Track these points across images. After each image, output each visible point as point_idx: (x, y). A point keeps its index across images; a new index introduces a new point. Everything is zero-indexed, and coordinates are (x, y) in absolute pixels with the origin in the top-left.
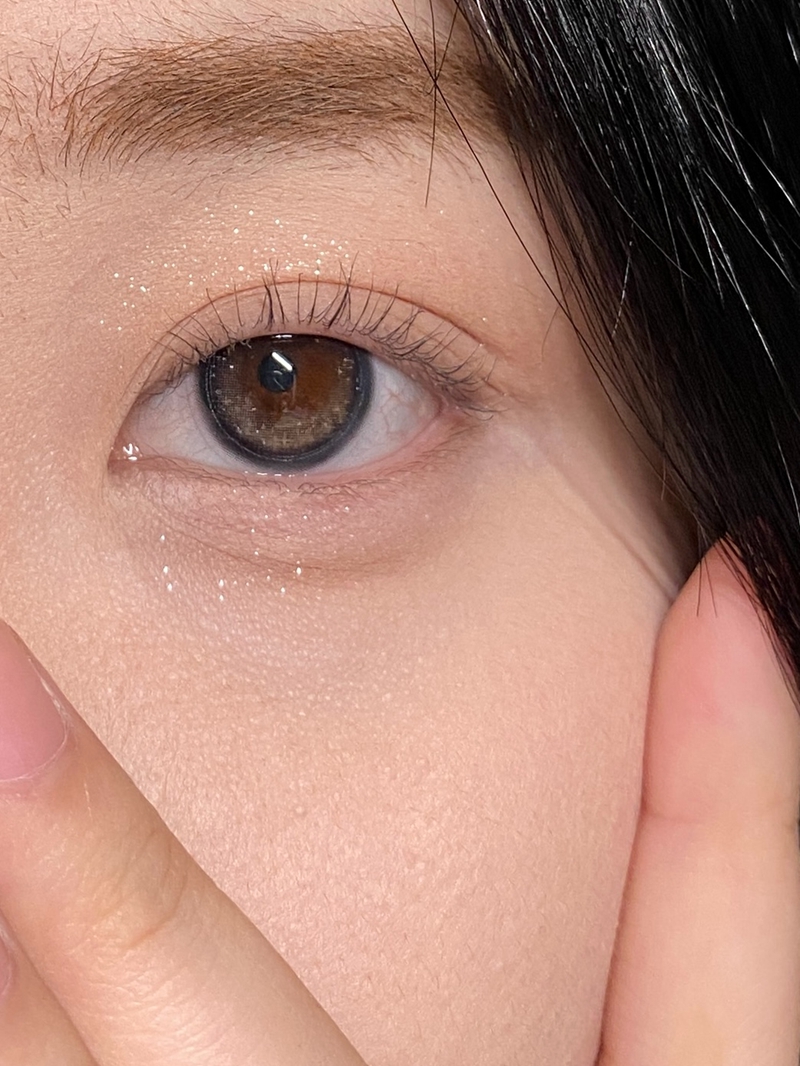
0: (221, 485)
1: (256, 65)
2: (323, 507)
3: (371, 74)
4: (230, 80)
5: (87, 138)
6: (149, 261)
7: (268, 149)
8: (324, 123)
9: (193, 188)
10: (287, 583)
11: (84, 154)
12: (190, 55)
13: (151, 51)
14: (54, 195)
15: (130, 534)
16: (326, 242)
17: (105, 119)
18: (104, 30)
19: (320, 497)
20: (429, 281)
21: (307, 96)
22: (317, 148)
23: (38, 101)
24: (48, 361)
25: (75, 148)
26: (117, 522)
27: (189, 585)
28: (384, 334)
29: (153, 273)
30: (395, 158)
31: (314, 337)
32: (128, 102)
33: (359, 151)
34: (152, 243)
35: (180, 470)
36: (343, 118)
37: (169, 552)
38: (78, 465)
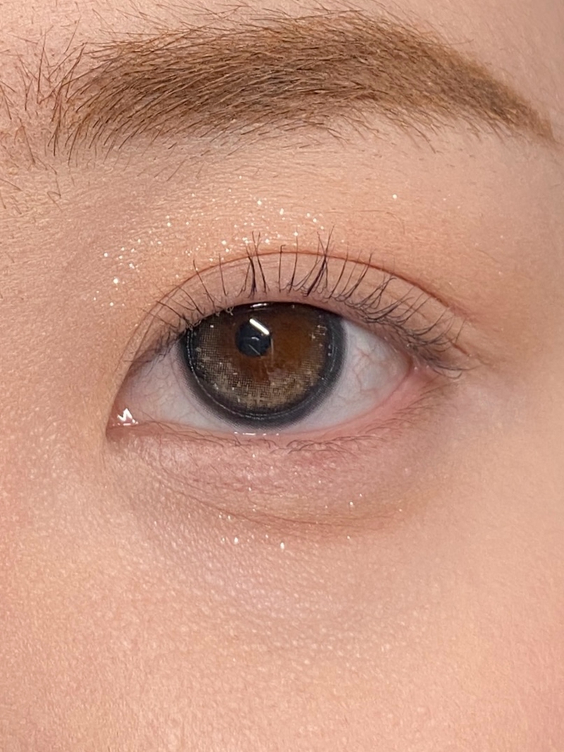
0: (214, 446)
1: (227, 52)
2: (311, 463)
3: (336, 56)
4: (204, 67)
5: (74, 127)
7: (242, 131)
8: (293, 104)
9: (174, 170)
10: (285, 538)
11: (71, 144)
12: (166, 46)
13: (130, 43)
14: (45, 183)
15: (132, 496)
16: (301, 215)
17: (89, 110)
18: (85, 26)
19: (308, 455)
20: (399, 249)
21: (276, 79)
22: (287, 127)
23: (27, 95)
25: (63, 138)
26: (120, 486)
27: (193, 542)
28: (358, 300)
29: (141, 252)
31: (290, 304)
32: (110, 92)
33: (327, 129)
34: (138, 223)
35: (174, 434)
36: (310, 99)
37: (170, 512)
38: (80, 434)
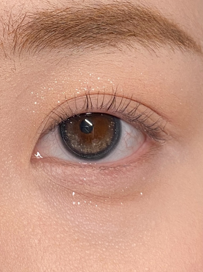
0: (72, 168)
1: (80, 17)
2: (108, 175)
3: (121, 19)
4: (71, 22)
5: (21, 44)
6: (44, 88)
7: (85, 47)
8: (104, 37)
9: (59, 62)
10: (97, 203)
11: (20, 50)
12: (57, 14)
13: (43, 13)
14: (10, 65)
15: (40, 185)
16: (106, 80)
17: (27, 37)
18: (27, 6)
19: (107, 171)
20: (142, 94)
21: (98, 28)
22: (102, 46)
23: (4, 32)
24: (9, 124)
25: (17, 48)
26: (35, 181)
27: (62, 203)
28: (127, 113)
29: (45, 92)
30: (129, 49)
31: (100, 113)
32: (35, 31)
33: (117, 47)
34: (44, 81)
35: (56, 162)
36: (111, 35)
37: (54, 191)
38: (21, 161)
